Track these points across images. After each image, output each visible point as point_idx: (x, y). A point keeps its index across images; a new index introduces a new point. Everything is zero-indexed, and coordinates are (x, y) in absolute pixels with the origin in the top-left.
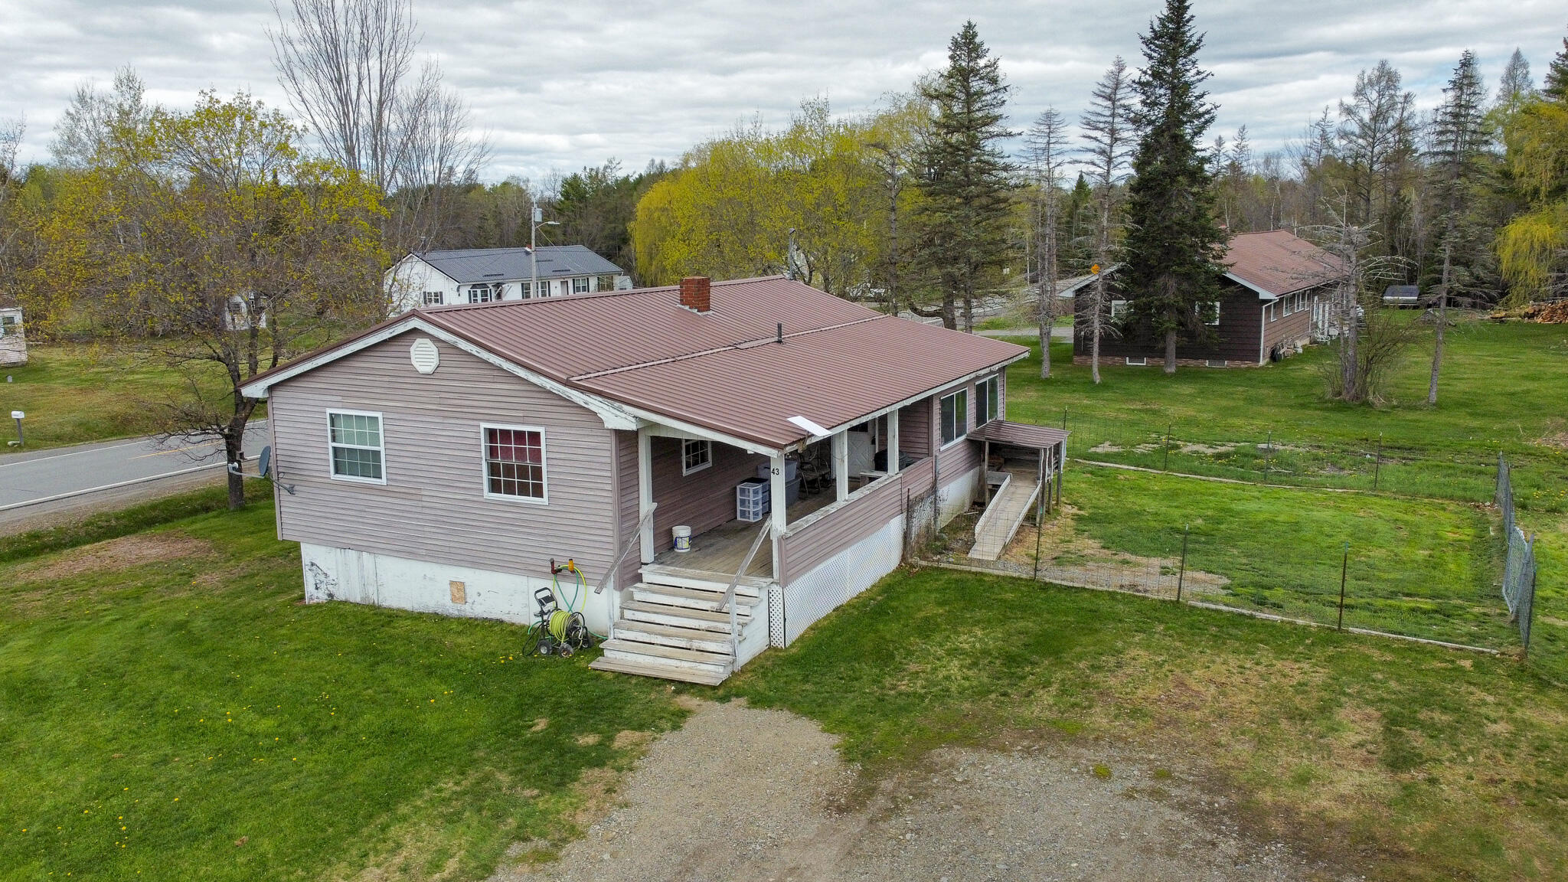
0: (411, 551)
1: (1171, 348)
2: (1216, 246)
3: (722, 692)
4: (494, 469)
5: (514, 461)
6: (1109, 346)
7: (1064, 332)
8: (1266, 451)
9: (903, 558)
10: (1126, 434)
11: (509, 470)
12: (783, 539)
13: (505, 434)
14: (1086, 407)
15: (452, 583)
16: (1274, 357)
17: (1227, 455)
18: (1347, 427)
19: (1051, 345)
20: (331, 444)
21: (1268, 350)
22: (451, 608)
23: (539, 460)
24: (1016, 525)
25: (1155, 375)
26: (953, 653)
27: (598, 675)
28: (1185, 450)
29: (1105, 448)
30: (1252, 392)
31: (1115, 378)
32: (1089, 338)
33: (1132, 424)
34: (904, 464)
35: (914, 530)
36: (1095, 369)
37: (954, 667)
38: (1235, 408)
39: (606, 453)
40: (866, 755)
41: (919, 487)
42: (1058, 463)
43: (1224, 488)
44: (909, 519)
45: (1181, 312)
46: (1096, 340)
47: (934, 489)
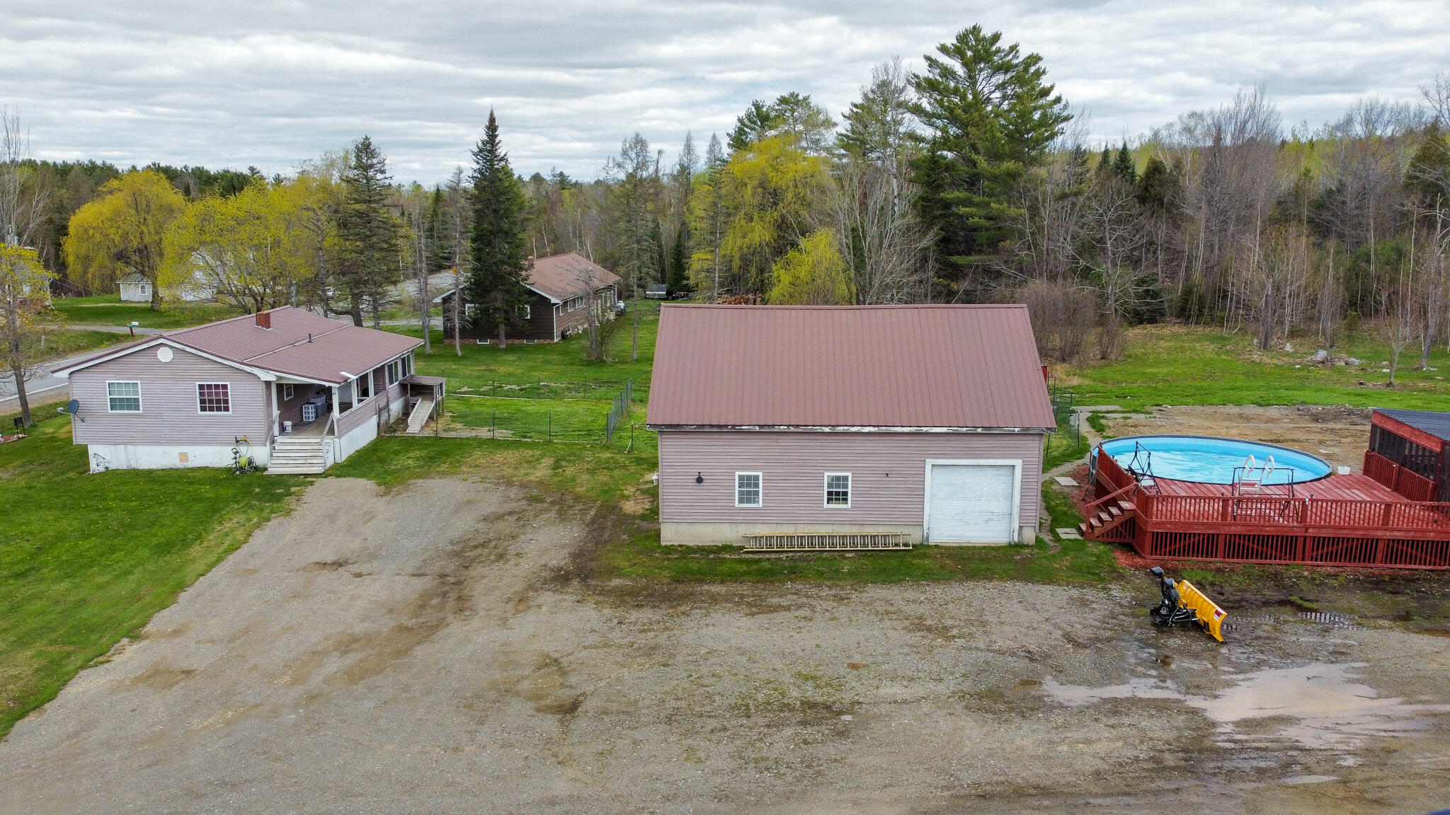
0: (156, 442)
1: (502, 333)
2: (524, 273)
3: (324, 475)
4: (202, 401)
5: (214, 397)
6: (464, 333)
7: (438, 323)
8: (544, 386)
9: (378, 434)
10: (476, 382)
11: (211, 401)
12: (339, 420)
13: (209, 387)
14: (455, 369)
15: (180, 453)
16: (564, 336)
17: (525, 389)
18: (590, 373)
19: (431, 332)
20: (109, 397)
21: (560, 333)
22: (180, 465)
23: (227, 396)
24: (424, 421)
25: (494, 349)
26: (409, 458)
27: (269, 476)
28: (505, 388)
29: (465, 389)
30: (547, 357)
31: (470, 354)
32: (453, 329)
33: (478, 377)
34: (376, 394)
35: (382, 421)
36: (458, 348)
37: (410, 461)
38: (537, 366)
39: (261, 389)
40: (386, 484)
41: (383, 404)
42: (442, 393)
43: (520, 402)
44: (379, 417)
45: (506, 312)
46: (457, 330)
47: (388, 405)
